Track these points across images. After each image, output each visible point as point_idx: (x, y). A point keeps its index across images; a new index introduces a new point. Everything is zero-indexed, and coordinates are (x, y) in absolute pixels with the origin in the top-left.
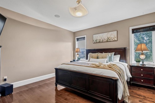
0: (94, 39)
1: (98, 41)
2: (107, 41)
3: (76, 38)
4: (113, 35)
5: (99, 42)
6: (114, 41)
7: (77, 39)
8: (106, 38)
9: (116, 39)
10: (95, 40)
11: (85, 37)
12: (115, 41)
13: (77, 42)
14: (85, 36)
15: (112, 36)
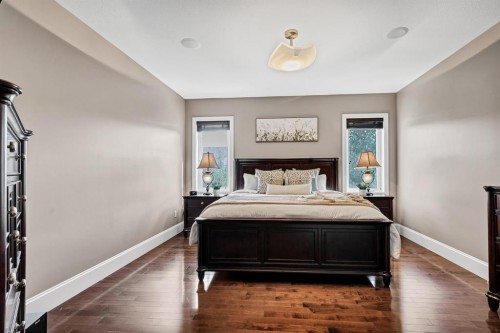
0: (258, 129)
1: (270, 138)
2: (295, 141)
3: (195, 120)
4: (308, 126)
5: (275, 141)
6: (310, 141)
7: (198, 123)
8: (292, 132)
9: (315, 137)
10: (261, 133)
11: (228, 122)
12: (314, 141)
13: (197, 135)
14: (231, 119)
15: (307, 130)
